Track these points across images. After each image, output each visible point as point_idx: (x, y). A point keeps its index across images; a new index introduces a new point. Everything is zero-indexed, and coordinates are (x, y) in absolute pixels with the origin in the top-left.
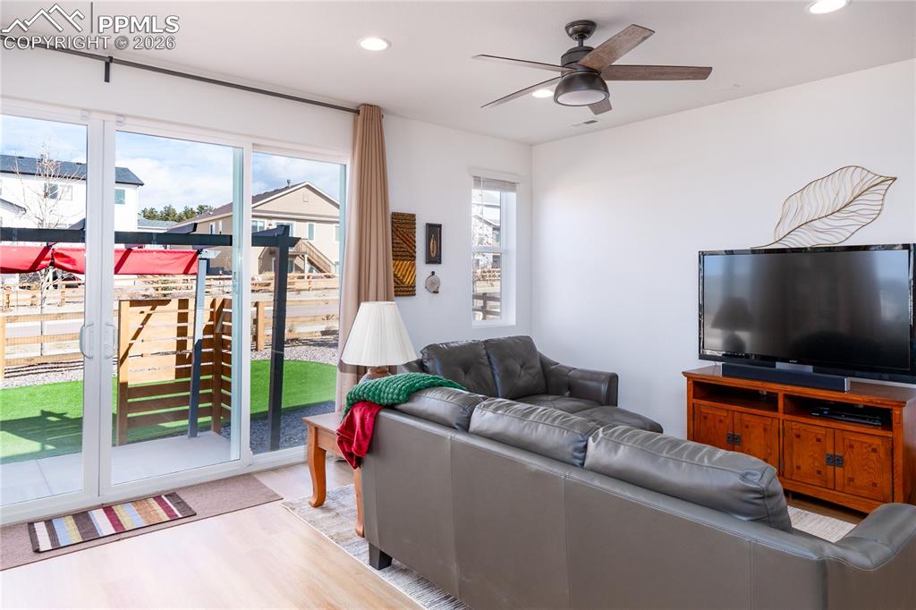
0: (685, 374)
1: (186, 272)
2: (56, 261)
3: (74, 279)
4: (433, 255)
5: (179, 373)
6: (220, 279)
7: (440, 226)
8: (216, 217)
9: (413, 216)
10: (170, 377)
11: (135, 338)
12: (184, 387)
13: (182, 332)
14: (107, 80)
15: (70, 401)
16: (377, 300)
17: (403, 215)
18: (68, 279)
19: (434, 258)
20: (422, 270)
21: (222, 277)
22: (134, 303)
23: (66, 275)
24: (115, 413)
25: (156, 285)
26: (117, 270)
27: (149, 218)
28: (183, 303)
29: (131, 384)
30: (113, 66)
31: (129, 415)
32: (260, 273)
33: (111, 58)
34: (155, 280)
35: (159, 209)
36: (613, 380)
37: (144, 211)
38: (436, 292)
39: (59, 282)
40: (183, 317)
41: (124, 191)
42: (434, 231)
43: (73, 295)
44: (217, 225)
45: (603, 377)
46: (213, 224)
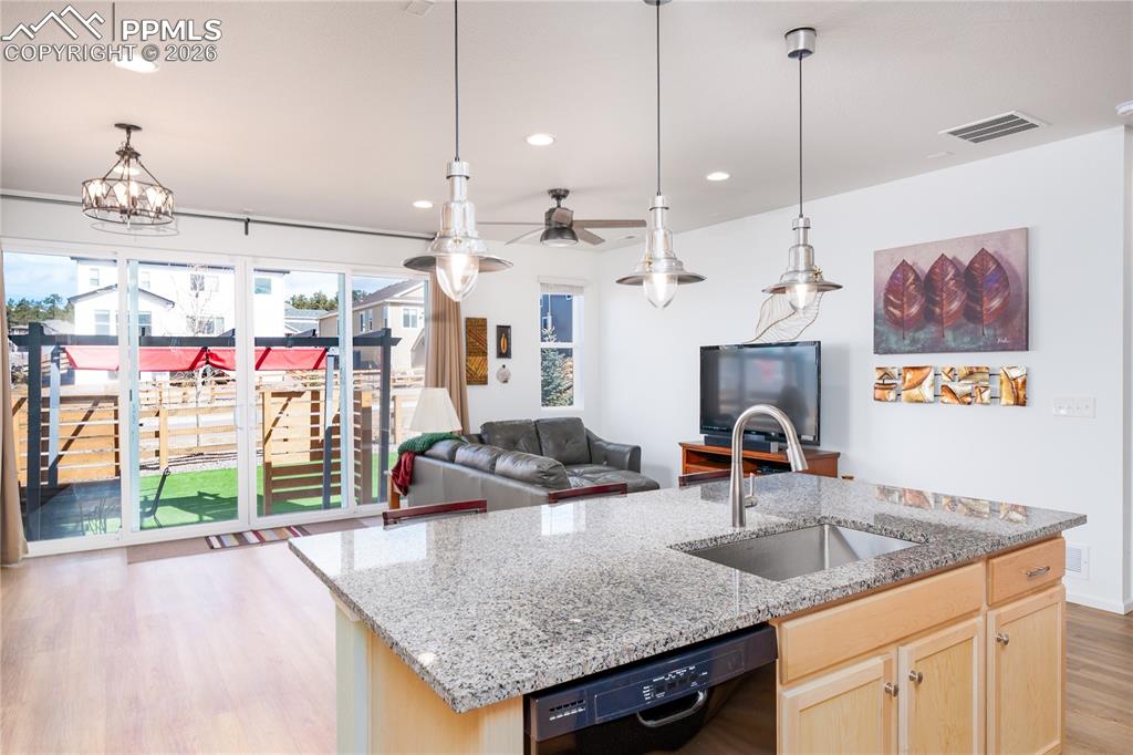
0: (680, 444)
1: (316, 368)
2: (210, 360)
3: (223, 375)
4: (504, 351)
5: (313, 456)
6: (369, 374)
7: (509, 327)
8: (367, 305)
9: (485, 320)
10: (305, 460)
11: (274, 425)
12: (317, 468)
13: (315, 420)
14: (247, 233)
15: (224, 485)
16: (437, 386)
17: (475, 319)
18: (218, 376)
19: (504, 353)
20: (494, 364)
21: (372, 371)
22: (275, 395)
23: (216, 371)
24: (262, 493)
25: (304, 381)
26: (257, 367)
27: (298, 306)
28: (315, 395)
29: (274, 465)
30: (250, 224)
31: (274, 491)
32: (413, 366)
33: (249, 220)
34: (304, 375)
35: (309, 296)
36: (636, 451)
37: (293, 299)
38: (506, 381)
39: (210, 378)
40: (315, 408)
41: (270, 281)
42: (504, 331)
43: (224, 391)
44: (367, 314)
45: (627, 449)
46: (363, 313)
